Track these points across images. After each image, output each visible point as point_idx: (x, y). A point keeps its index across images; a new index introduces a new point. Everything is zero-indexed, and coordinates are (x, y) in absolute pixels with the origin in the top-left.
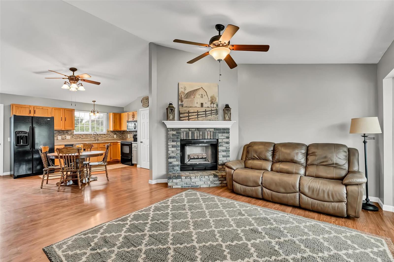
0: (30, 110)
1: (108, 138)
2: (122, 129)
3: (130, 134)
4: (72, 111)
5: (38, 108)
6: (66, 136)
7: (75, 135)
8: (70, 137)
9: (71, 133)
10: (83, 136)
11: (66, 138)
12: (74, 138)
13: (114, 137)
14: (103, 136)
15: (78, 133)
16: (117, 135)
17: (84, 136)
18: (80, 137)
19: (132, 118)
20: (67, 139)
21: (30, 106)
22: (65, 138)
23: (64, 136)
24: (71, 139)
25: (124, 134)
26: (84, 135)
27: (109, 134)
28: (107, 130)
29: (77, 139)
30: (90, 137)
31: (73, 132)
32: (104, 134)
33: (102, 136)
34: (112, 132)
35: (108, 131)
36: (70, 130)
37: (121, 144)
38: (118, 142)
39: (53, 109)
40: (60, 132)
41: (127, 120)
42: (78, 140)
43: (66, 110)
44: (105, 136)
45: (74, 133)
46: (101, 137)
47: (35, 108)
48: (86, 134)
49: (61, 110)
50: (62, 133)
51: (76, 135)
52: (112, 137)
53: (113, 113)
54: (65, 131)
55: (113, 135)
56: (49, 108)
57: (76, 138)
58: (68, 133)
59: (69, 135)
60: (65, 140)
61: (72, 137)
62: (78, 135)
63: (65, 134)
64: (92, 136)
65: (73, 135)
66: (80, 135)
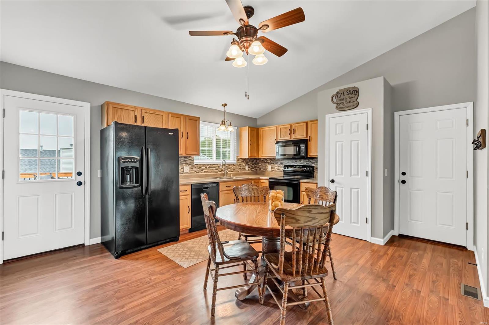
0: (136, 116)
1: (238, 170)
2: (260, 156)
3: (272, 165)
4: (197, 121)
5: (148, 112)
6: (183, 167)
7: (196, 164)
8: (189, 169)
9: (191, 162)
10: (206, 168)
11: (183, 171)
12: (194, 172)
13: (245, 169)
14: (232, 168)
15: (200, 162)
16: (250, 166)
17: (208, 167)
18: (203, 169)
19: (289, 136)
20: (184, 172)
21: (135, 107)
22: (182, 170)
24: (191, 173)
25: (258, 163)
26: (208, 165)
27: (240, 165)
28: (237, 157)
29: (198, 172)
30: (216, 169)
31: (193, 160)
32: (234, 165)
33: (230, 167)
34: (244, 160)
35: (238, 159)
36: (189, 157)
37: (269, 182)
38: (261, 178)
39: (170, 115)
41: (276, 138)
42: (200, 174)
43: (187, 118)
44: (234, 167)
45: (195, 161)
46: (229, 169)
47: (143, 111)
48: (211, 165)
49: (182, 117)
51: (197, 164)
52: (242, 168)
53: (249, 127)
54: (182, 159)
55: (245, 165)
56: (163, 112)
57: (197, 172)
58: (187, 161)
59: (187, 165)
60: (183, 174)
61: (191, 169)
62: (200, 166)
63: (182, 163)
64: (218, 168)
65: (193, 166)
66: (203, 166)
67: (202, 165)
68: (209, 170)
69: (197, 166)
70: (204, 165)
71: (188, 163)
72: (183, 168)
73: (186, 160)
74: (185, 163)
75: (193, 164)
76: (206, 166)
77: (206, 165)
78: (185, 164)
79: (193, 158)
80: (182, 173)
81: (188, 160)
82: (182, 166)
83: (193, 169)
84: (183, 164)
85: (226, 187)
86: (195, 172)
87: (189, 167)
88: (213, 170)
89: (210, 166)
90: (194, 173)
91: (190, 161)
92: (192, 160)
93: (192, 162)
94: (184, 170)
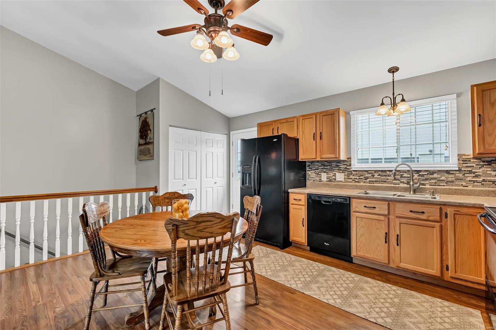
0: (273, 128)
1: (464, 184)
4: (334, 114)
6: (336, 174)
7: (353, 171)
8: (343, 177)
9: (346, 168)
10: (373, 176)
11: (335, 179)
12: (352, 180)
14: (443, 178)
15: (362, 168)
17: (376, 175)
18: (366, 178)
20: (337, 180)
22: (334, 177)
23: (331, 174)
24: (346, 182)
26: (376, 171)
27: (470, 172)
29: (358, 182)
30: (393, 179)
31: (350, 165)
32: (448, 172)
33: (435, 175)
35: (464, 160)
36: (344, 161)
40: (324, 165)
42: (362, 184)
44: (451, 177)
45: (352, 167)
46: (434, 181)
48: (382, 171)
50: (328, 167)
51: (357, 171)
52: (484, 180)
54: (333, 164)
57: (356, 181)
58: (340, 167)
59: (341, 172)
60: (335, 182)
61: (347, 177)
62: (361, 173)
63: (333, 169)
64: (399, 177)
65: (350, 173)
66: (367, 173)
67: (365, 172)
68: (379, 180)
69: (356, 173)
70: (369, 172)
71: (341, 169)
72: (334, 175)
73: (338, 164)
74: (337, 169)
75: (350, 171)
76: (372, 173)
77: (374, 172)
78: (337, 171)
79: (349, 162)
80: (333, 181)
81: (342, 164)
82: (334, 173)
83: (350, 177)
84: (335, 171)
85: (365, 207)
86: (354, 182)
87: (343, 174)
88: (388, 180)
89: (380, 173)
90: (351, 182)
91: (345, 166)
92: (348, 164)
93: (348, 167)
94: (336, 177)
